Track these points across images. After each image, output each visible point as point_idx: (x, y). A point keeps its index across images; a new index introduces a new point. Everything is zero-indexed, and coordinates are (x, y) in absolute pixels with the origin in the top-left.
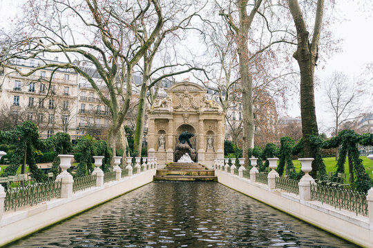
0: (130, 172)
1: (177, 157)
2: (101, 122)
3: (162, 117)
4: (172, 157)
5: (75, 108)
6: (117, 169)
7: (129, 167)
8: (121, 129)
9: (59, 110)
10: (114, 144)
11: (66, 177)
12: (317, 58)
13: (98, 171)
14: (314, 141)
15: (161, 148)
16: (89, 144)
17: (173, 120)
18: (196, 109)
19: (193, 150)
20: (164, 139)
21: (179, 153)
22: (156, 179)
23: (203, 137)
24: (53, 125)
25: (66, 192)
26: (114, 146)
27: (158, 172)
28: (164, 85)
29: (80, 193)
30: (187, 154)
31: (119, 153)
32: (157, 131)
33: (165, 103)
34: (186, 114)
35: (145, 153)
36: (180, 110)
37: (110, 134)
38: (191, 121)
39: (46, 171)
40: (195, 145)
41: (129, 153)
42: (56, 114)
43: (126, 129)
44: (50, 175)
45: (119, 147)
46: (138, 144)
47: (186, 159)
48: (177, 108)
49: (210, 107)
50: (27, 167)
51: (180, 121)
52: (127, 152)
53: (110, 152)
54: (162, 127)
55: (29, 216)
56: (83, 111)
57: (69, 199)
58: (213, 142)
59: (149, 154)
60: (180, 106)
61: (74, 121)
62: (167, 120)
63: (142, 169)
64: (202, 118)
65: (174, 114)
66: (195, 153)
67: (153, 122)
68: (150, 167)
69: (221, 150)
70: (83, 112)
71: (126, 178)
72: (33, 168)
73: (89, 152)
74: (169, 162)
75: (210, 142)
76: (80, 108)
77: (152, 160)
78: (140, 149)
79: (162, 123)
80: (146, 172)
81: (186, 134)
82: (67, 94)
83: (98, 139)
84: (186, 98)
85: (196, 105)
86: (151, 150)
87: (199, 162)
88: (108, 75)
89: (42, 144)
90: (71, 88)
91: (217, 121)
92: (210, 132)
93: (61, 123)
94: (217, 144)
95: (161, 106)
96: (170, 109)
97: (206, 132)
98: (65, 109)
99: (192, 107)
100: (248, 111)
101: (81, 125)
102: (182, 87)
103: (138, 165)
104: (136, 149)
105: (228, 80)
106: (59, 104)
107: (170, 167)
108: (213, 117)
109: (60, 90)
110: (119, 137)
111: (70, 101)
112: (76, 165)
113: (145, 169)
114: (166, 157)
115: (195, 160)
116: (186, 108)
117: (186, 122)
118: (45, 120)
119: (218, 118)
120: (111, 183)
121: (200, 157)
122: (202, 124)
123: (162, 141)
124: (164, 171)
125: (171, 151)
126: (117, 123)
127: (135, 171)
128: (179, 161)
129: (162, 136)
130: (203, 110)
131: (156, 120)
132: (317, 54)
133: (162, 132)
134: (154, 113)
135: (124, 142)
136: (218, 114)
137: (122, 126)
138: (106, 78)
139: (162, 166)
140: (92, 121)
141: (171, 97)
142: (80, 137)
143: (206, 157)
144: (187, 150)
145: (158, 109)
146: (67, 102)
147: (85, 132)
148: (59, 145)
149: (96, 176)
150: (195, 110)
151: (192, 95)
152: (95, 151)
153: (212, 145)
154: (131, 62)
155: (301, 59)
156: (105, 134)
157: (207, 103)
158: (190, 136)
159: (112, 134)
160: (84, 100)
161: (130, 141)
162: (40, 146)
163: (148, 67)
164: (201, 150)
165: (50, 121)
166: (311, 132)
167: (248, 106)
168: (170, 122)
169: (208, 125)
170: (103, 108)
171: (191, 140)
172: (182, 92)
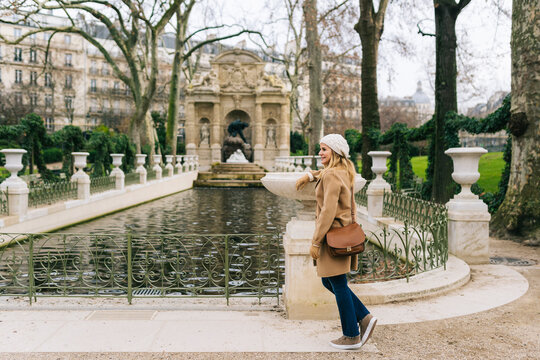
0: (159, 175)
1: (225, 155)
2: (120, 106)
3: (204, 99)
4: (219, 156)
5: (81, 87)
6: (141, 170)
7: (157, 168)
8: (147, 118)
9: (59, 89)
10: (138, 138)
11: (82, 177)
12: (382, 31)
13: (117, 172)
14: (372, 135)
15: (205, 143)
16: (104, 140)
17: (219, 104)
18: (251, 88)
19: (247, 146)
20: (208, 130)
21: (228, 149)
22: (196, 185)
23: (261, 128)
24: (53, 110)
25: (83, 193)
26: (137, 140)
27: (199, 175)
28: (210, 51)
29: (98, 196)
30: (239, 151)
31: (146, 149)
32: (198, 119)
33: (208, 80)
34: (238, 95)
35: (181, 150)
36: (228, 89)
37: (132, 126)
38: (245, 106)
39: (57, 172)
40: (250, 138)
41: (159, 150)
42: (55, 95)
43: (155, 117)
44: (63, 176)
45: (145, 142)
46: (172, 137)
47: (238, 158)
48: (225, 87)
49: (271, 85)
50: (35, 168)
51: (229, 106)
52: (156, 149)
53: (132, 149)
54: (205, 114)
55: (50, 213)
56: (94, 89)
57: (86, 201)
58: (274, 134)
59: (188, 152)
60: (229, 85)
61: (82, 104)
62: (211, 105)
63: (176, 171)
64: (260, 101)
65: (220, 95)
66: (251, 149)
67: (192, 106)
68: (187, 169)
69: (286, 145)
70: (94, 91)
71: (153, 182)
72: (42, 169)
73: (105, 149)
74: (214, 162)
75: (271, 134)
76: (89, 85)
77: (191, 159)
78: (175, 144)
79: (205, 108)
80: (181, 174)
81: (238, 124)
82: (70, 65)
83: (117, 130)
84: (237, 73)
85: (250, 83)
86: (190, 145)
87: (255, 162)
88: (126, 43)
89: (49, 140)
90: (74, 55)
91: (280, 105)
92: (271, 121)
93: (63, 107)
94: (280, 137)
95: (203, 84)
96: (216, 88)
97: (265, 120)
98: (68, 87)
99: (246, 85)
100: (316, 92)
101: (93, 110)
102: (231, 58)
103: (169, 166)
104: (168, 145)
105: (298, 45)
106: (59, 81)
107: (216, 169)
108: (274, 100)
109: (58, 59)
110: (145, 128)
111: (74, 75)
112: (90, 166)
113: (180, 171)
114: (211, 156)
115: (251, 159)
116: (238, 87)
117: (238, 108)
118: (42, 103)
119: (281, 101)
120: (133, 187)
121: (258, 155)
122: (259, 109)
123: (205, 134)
124: (207, 175)
125: (217, 148)
126: (141, 110)
127: (165, 173)
128: (228, 161)
129: (205, 127)
130: (260, 90)
131: (196, 104)
132: (383, 26)
133: (204, 120)
134: (193, 94)
135: (152, 135)
136: (282, 96)
137: (149, 113)
138: (124, 47)
139: (205, 168)
140: (107, 105)
141: (216, 70)
142: (92, 128)
143: (265, 155)
144: (239, 146)
145: (200, 88)
146: (71, 77)
147: (99, 121)
148: (69, 140)
149: (115, 177)
150: (250, 90)
151: (246, 69)
152: (113, 147)
153: (274, 138)
154: (156, 27)
155: (363, 33)
156: (125, 124)
157: (266, 80)
158: (244, 126)
159: (135, 125)
160: (94, 73)
161: (161, 132)
162: (48, 143)
163: (182, 29)
164: (259, 146)
165: (49, 104)
166: (371, 124)
167: (316, 87)
168: (216, 107)
169: (267, 111)
170: (121, 86)
171: (245, 132)
172: (232, 64)
